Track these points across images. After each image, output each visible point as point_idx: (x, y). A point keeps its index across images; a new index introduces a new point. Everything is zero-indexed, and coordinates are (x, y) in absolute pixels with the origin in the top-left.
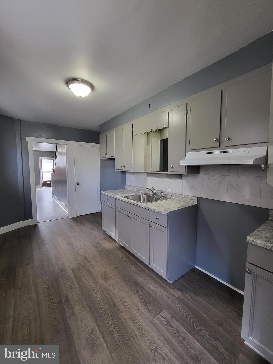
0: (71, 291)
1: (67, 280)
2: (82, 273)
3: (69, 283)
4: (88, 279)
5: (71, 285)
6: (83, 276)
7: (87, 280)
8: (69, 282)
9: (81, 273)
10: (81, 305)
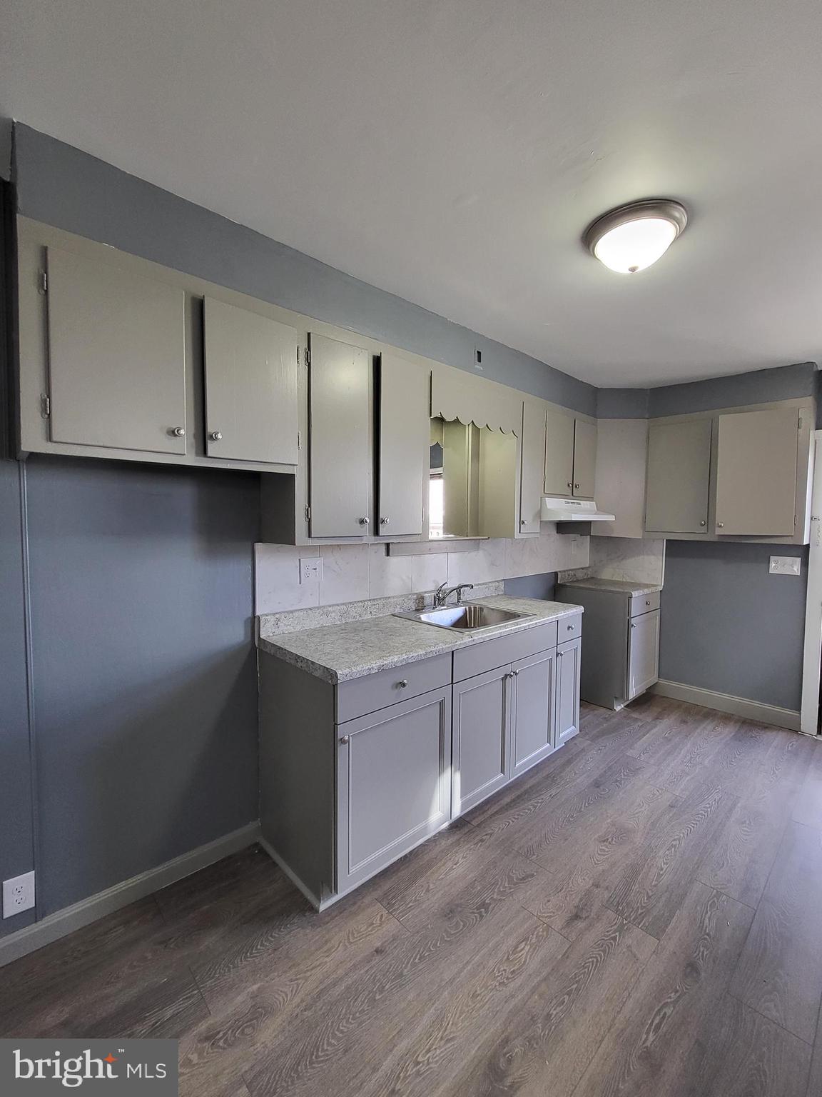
0: (723, 891)
1: (707, 921)
2: (650, 894)
3: (709, 913)
4: (654, 870)
5: (708, 902)
6: (655, 886)
7: (662, 869)
8: (707, 912)
9: (649, 897)
10: (727, 855)
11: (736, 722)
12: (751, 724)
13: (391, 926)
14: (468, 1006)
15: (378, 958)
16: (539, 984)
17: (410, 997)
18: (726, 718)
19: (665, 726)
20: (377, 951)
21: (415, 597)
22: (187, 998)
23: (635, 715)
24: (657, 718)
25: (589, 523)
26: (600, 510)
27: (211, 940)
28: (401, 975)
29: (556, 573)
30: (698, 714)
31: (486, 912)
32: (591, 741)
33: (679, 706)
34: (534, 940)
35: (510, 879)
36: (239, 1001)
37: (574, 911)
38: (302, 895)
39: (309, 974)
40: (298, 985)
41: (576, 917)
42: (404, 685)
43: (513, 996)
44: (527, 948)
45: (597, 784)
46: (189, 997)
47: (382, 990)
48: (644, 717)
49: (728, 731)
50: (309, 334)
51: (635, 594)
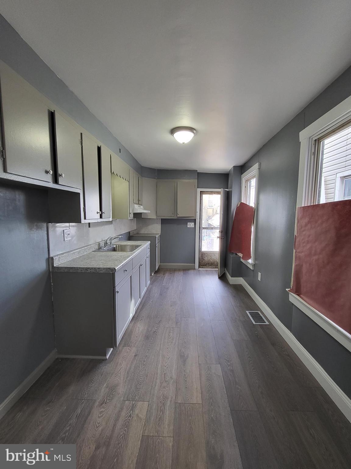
11: (182, 270)
12: (185, 270)
13: (134, 349)
14: (167, 351)
15: (137, 358)
16: (179, 338)
17: (153, 357)
18: (179, 270)
19: (167, 276)
20: (135, 356)
21: (98, 244)
22: (82, 404)
23: (158, 275)
24: (164, 274)
25: (141, 213)
26: (145, 209)
27: (72, 389)
28: (146, 356)
29: (129, 232)
30: (173, 271)
31: (157, 333)
32: (152, 285)
33: (167, 270)
34: (172, 332)
35: (157, 324)
36: (103, 391)
37: (176, 322)
38: (96, 359)
39: (119, 372)
40: (119, 376)
41: (177, 323)
42: (126, 271)
43: (175, 343)
44: (171, 334)
45: (161, 294)
46: (82, 403)
47: (144, 361)
48: (160, 275)
49: (181, 273)
50: (81, 134)
51: (157, 236)
